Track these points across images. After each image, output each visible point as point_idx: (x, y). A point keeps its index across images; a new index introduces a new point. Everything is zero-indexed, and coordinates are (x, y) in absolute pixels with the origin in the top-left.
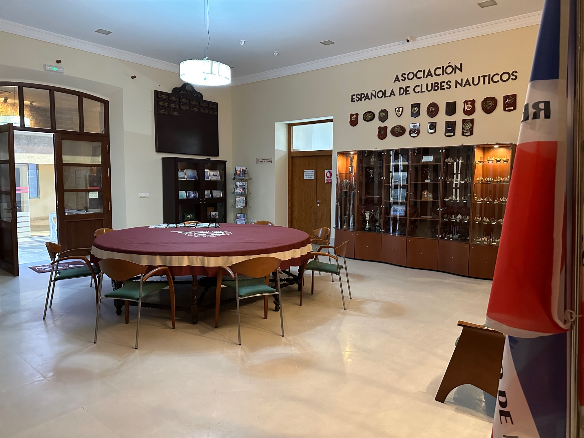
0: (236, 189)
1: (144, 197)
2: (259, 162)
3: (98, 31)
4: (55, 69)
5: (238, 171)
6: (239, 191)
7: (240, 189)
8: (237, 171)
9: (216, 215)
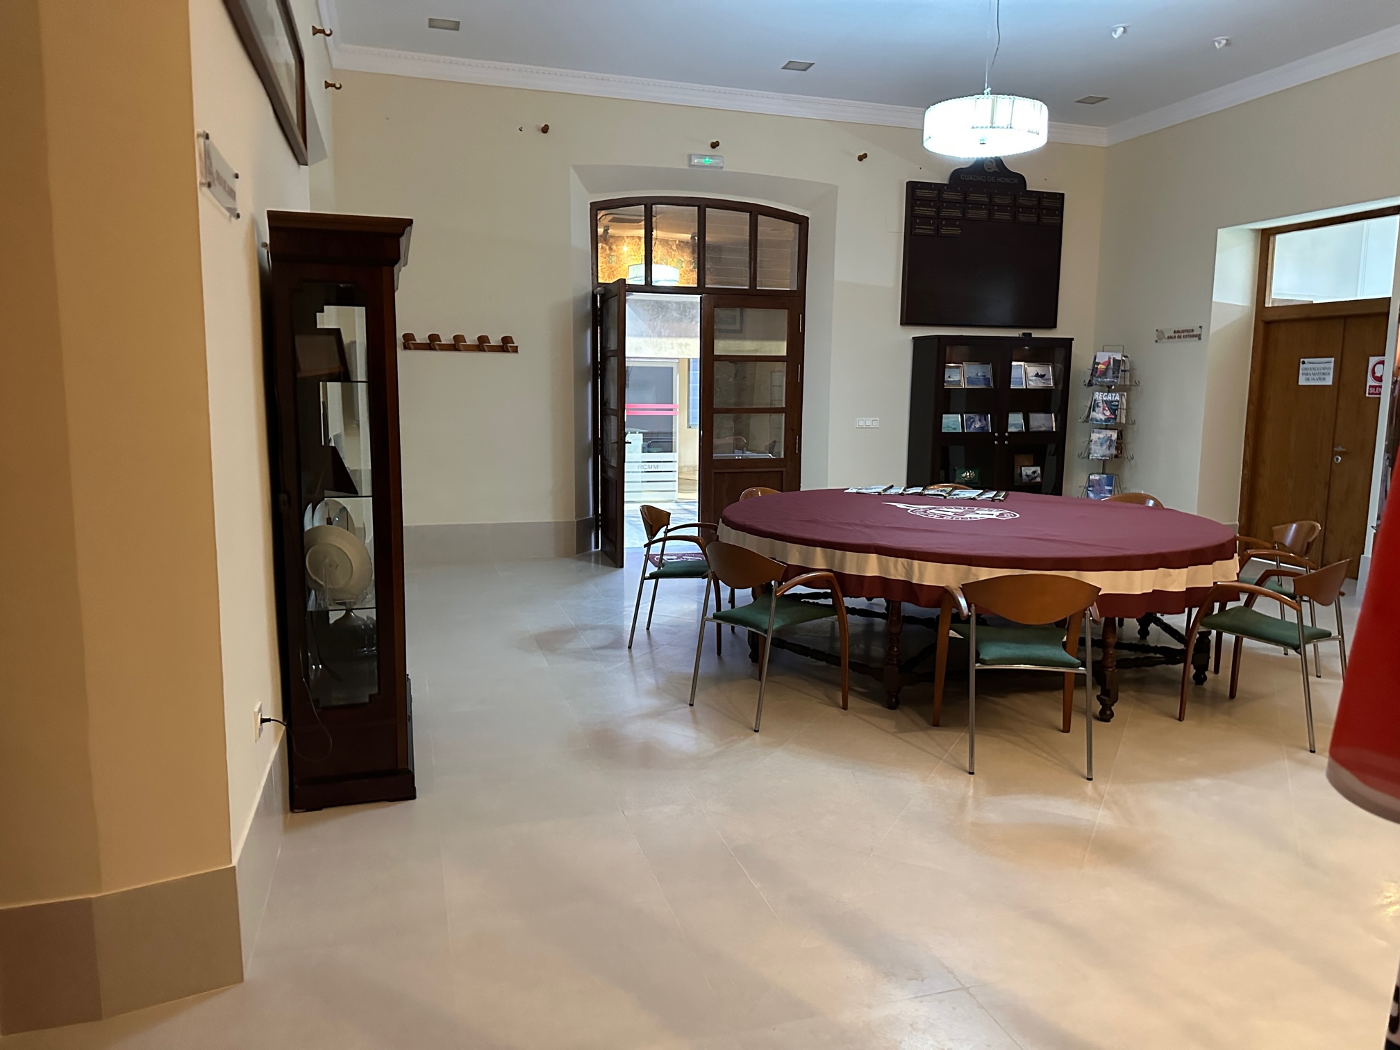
0: (1094, 410)
1: (868, 427)
2: (1164, 340)
3: (788, 67)
4: (707, 161)
5: (1103, 364)
6: (1099, 415)
7: (1104, 409)
8: (1098, 364)
9: (1036, 475)
